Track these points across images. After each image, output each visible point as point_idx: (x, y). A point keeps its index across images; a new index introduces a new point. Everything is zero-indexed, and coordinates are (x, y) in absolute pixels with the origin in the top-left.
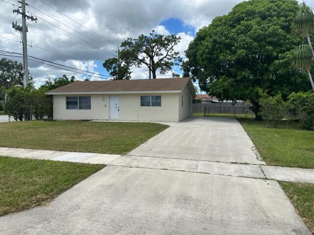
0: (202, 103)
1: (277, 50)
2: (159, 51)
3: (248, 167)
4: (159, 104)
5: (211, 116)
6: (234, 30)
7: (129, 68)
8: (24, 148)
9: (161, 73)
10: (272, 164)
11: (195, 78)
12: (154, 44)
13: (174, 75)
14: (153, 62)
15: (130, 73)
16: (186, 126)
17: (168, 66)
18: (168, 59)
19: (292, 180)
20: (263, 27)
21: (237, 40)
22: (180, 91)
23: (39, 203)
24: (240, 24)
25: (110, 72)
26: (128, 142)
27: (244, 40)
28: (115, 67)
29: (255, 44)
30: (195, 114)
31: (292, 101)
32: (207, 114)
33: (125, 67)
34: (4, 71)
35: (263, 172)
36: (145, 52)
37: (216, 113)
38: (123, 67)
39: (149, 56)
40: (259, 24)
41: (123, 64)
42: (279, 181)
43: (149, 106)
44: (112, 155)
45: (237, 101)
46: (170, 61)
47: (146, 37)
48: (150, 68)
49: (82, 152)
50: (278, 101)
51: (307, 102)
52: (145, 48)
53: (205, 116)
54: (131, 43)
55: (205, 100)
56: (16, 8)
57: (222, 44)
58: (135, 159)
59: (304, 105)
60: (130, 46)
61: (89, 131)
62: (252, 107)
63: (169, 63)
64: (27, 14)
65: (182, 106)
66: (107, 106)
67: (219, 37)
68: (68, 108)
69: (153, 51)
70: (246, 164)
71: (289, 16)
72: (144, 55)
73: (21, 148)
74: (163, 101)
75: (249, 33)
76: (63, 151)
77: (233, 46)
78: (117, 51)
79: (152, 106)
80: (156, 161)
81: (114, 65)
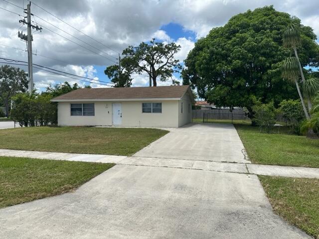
0: (202, 109)
1: (270, 60)
2: (160, 58)
3: (236, 165)
4: (160, 111)
5: (209, 122)
6: (230, 42)
7: (130, 75)
8: (39, 151)
9: (161, 80)
10: (257, 163)
11: (194, 85)
12: (155, 52)
13: (174, 82)
14: (154, 69)
15: (131, 80)
16: (185, 131)
17: (168, 73)
18: (168, 66)
19: (269, 174)
20: (257, 39)
21: (233, 51)
22: (179, 99)
23: (67, 190)
24: (235, 36)
25: (112, 79)
26: (133, 146)
27: (239, 51)
28: (117, 74)
29: (250, 55)
30: (195, 120)
31: (283, 108)
32: (205, 120)
33: (126, 74)
34: (6, 77)
35: (247, 168)
36: (146, 59)
37: (215, 119)
38: (124, 74)
39: (150, 63)
40: (253, 36)
41: (124, 71)
42: (258, 175)
43: (150, 112)
44: (120, 157)
45: (234, 108)
46: (170, 69)
47: (147, 45)
48: (150, 76)
49: (93, 154)
50: (270, 108)
51: (296, 109)
52: (145, 55)
53: (203, 122)
54: (132, 51)
55: (204, 106)
56: (23, 18)
57: (219, 54)
58: (140, 159)
59: (294, 112)
60: (131, 54)
61: (95, 136)
62: (248, 113)
63: (169, 71)
64: (32, 24)
65: (182, 112)
66: (110, 113)
67: (216, 48)
68: (72, 114)
69: (153, 59)
70: (234, 163)
71: (281, 28)
72: (145, 62)
73: (37, 151)
74: (164, 108)
75: (243, 45)
76: (75, 153)
77: (229, 56)
78: (118, 58)
79: (153, 112)
80: (158, 161)
81: (115, 72)
